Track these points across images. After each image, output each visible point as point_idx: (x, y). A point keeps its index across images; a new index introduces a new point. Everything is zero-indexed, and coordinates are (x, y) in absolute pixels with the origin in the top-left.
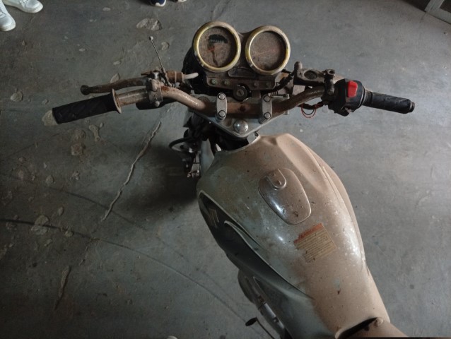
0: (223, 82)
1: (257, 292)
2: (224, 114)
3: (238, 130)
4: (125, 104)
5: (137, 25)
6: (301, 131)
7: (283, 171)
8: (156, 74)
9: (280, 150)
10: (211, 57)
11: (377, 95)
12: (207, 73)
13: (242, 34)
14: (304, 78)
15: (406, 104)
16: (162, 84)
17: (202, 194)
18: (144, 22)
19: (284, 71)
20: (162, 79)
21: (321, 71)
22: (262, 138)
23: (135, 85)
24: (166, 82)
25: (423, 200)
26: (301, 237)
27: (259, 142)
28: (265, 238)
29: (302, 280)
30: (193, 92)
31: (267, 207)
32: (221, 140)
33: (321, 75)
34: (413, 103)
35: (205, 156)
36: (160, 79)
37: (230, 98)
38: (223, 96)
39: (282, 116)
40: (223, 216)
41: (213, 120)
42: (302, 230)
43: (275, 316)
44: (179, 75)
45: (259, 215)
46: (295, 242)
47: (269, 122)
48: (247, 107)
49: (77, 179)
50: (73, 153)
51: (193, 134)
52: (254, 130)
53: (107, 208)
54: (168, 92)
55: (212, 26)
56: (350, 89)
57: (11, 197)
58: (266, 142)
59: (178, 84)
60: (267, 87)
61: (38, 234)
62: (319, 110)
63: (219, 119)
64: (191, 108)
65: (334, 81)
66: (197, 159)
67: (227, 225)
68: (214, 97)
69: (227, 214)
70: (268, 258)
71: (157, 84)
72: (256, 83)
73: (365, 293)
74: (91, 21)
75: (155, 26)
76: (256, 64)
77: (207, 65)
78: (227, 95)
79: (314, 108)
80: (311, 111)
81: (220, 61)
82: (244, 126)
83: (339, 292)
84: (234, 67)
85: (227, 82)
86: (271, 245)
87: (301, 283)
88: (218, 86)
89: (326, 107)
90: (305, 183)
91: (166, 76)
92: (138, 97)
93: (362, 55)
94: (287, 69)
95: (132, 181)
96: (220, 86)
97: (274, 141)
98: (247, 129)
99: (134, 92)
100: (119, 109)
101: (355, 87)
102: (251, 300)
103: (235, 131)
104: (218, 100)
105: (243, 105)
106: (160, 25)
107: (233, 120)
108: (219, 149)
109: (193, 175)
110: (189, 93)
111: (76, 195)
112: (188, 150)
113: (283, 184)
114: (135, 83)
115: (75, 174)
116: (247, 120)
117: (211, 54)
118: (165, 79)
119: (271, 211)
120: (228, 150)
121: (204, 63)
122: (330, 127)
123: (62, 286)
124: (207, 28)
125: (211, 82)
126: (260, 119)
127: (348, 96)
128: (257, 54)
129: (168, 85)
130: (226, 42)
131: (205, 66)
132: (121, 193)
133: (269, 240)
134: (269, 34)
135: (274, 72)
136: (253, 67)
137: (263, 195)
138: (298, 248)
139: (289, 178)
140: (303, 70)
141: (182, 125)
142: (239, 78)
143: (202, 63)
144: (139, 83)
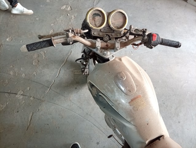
0: (99, 34)
1: (113, 124)
2: (99, 48)
3: (105, 55)
4: (57, 43)
5: (61, 8)
6: (132, 55)
7: (124, 72)
8: (70, 30)
9: (123, 63)
10: (94, 23)
11: (165, 40)
12: (92, 30)
13: (108, 13)
14: (134, 32)
15: (177, 44)
16: (73, 35)
17: (89, 82)
18: (64, 7)
19: (125, 29)
20: (73, 32)
21: (141, 29)
22: (115, 58)
23: (61, 35)
24: (75, 34)
25: (185, 85)
26: (132, 100)
27: (114, 60)
28: (116, 101)
29: (132, 119)
30: (86, 38)
31: (117, 88)
32: (98, 59)
33: (141, 31)
34: (181, 43)
35: (91, 66)
36: (72, 32)
37: (102, 41)
38: (99, 40)
39: (124, 49)
40: (98, 91)
41: (94, 50)
42: (132, 98)
43: (120, 134)
44: (80, 31)
45: (114, 91)
46: (129, 103)
47: (118, 51)
48: (109, 45)
49: (36, 75)
50: (34, 64)
51: (86, 56)
52: (112, 55)
53: (49, 88)
54: (76, 38)
55: (94, 9)
56: (154, 37)
57: (7, 82)
58: (117, 60)
59: (80, 34)
60: (118, 36)
61: (19, 98)
62: (140, 46)
63: (97, 50)
64: (85, 45)
65: (147, 34)
66: (87, 67)
67: (100, 95)
68: (95, 40)
69: (100, 90)
70: (117, 109)
71: (71, 35)
72: (113, 34)
73: (159, 125)
74: (41, 6)
75: (69, 9)
76: (113, 26)
77: (92, 26)
78: (101, 40)
79: (137, 45)
80: (137, 46)
81: (98, 24)
82: (108, 53)
83: (148, 124)
84: (103, 28)
85: (101, 34)
86: (119, 104)
87: (131, 120)
88: (97, 36)
89: (143, 45)
90: (134, 77)
91: (75, 31)
92: (63, 40)
93: (159, 22)
94: (127, 29)
95: (59, 76)
96: (97, 35)
97: (120, 59)
98: (109, 55)
99: (61, 38)
100: (55, 45)
101: (156, 36)
102: (110, 127)
103: (104, 55)
104: (97, 42)
105: (107, 44)
106: (71, 8)
107: (103, 50)
108: (97, 63)
109: (85, 73)
110: (84, 38)
111: (35, 82)
112: (83, 63)
113: (124, 78)
114: (61, 34)
115: (35, 73)
116: (109, 50)
117: (94, 22)
118: (74, 32)
119: (119, 89)
120: (101, 63)
121: (91, 26)
122: (144, 53)
123: (30, 120)
124: (92, 10)
125: (94, 34)
126: (115, 50)
127: (152, 40)
128: (113, 22)
129: (75, 35)
130: (100, 16)
131: (91, 27)
132: (54, 81)
133: (118, 102)
134: (119, 13)
135: (121, 30)
136: (112, 27)
137: (116, 83)
138: (130, 105)
139: (127, 75)
140: (133, 29)
141: (81, 52)
142: (106, 32)
143: (90, 26)
144: (63, 34)
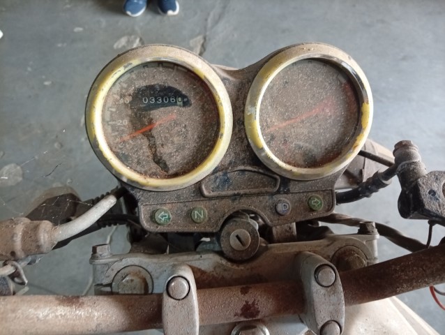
0: (189, 214)
5: (115, 46)
10: (145, 151)
12: (139, 195)
13: (233, 74)
18: (123, 41)
60: (312, 210)
74: (60, 45)
75: (136, 44)
76: (279, 154)
77: (135, 176)
81: (174, 154)
84: (215, 171)
88: (175, 228)
96: (180, 226)
105: (251, 296)
106: (143, 43)
125: (152, 218)
128: (278, 125)
130: (186, 103)
142: (235, 197)
143: (118, 174)
